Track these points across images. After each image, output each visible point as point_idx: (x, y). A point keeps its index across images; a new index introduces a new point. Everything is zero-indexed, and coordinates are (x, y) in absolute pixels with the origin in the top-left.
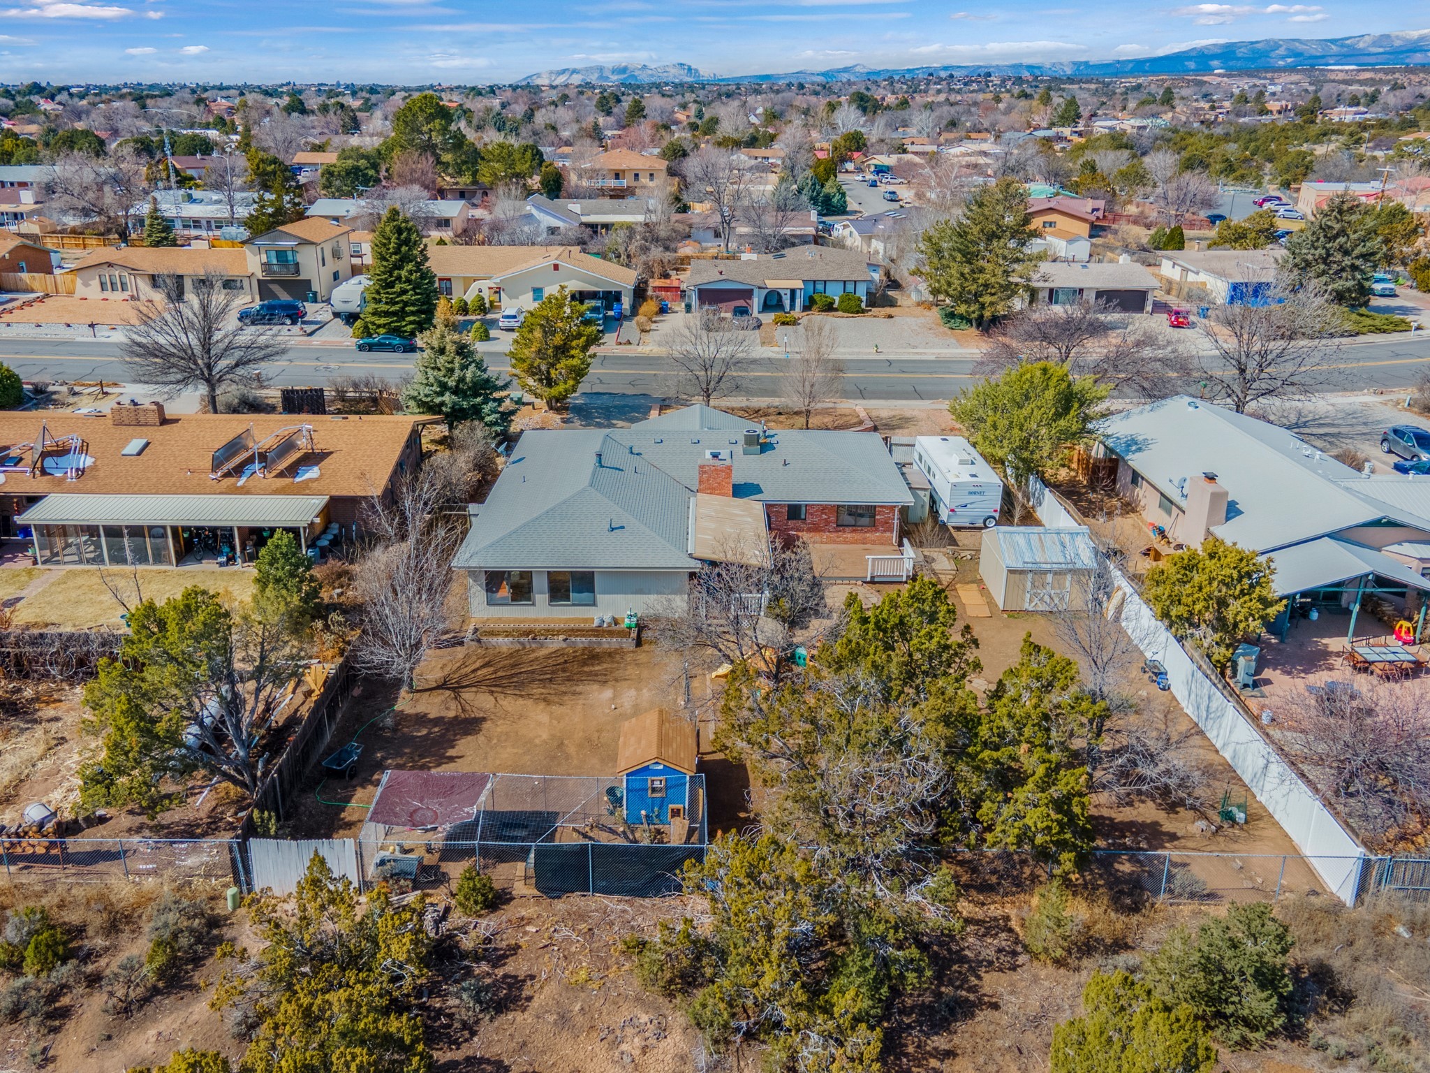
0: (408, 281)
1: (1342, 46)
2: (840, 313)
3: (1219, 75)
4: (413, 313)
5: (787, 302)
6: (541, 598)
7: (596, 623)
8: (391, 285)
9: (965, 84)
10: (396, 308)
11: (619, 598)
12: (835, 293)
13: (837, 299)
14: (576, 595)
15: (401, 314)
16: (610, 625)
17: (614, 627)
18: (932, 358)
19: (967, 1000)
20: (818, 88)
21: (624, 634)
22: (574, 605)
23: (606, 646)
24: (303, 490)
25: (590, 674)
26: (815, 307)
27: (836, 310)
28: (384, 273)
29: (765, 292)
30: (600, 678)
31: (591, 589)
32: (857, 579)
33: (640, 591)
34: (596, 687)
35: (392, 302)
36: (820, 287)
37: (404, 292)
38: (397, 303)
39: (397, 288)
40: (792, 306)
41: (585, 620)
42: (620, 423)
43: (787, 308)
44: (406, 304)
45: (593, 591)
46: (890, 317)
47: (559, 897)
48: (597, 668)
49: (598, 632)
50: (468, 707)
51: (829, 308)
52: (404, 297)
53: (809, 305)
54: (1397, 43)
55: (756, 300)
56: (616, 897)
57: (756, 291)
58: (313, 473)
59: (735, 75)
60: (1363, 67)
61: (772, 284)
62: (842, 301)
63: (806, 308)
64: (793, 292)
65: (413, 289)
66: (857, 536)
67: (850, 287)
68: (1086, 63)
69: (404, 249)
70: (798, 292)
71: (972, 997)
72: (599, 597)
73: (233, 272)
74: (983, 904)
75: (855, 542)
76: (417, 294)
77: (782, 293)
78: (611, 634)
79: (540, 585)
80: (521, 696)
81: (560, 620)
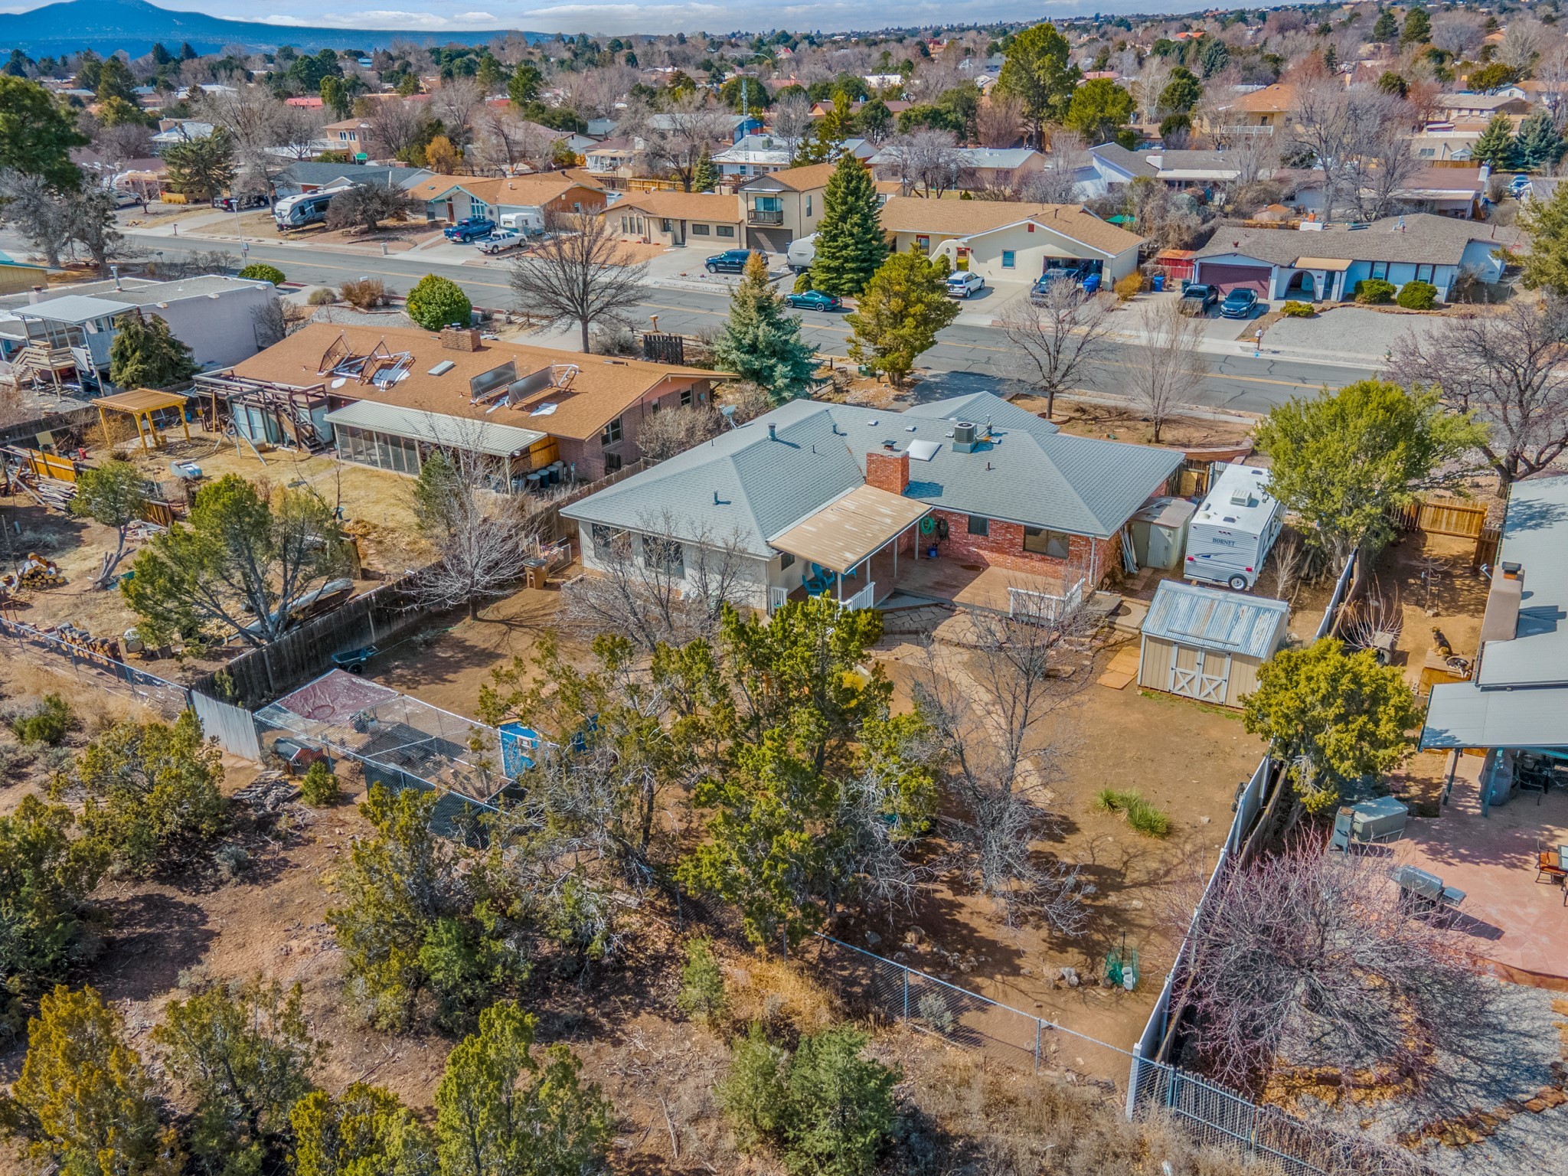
0: (851, 235)
2: (1397, 308)
4: (852, 270)
5: (1320, 289)
8: (834, 238)
10: (836, 263)
12: (1400, 281)
13: (1400, 288)
15: (839, 271)
19: (601, 1027)
24: (530, 424)
26: (1359, 297)
27: (1394, 302)
28: (831, 224)
29: (1291, 273)
35: (833, 257)
36: (1379, 270)
37: (846, 246)
38: (838, 258)
39: (840, 241)
40: (1327, 294)
43: (1320, 295)
44: (846, 260)
51: (1384, 298)
52: (844, 252)
53: (1352, 294)
55: (1273, 283)
57: (1275, 271)
61: (1301, 263)
62: (1406, 292)
63: (1348, 297)
64: (1331, 275)
65: (857, 243)
67: (1425, 273)
69: (850, 199)
70: (1337, 275)
71: (608, 1027)
73: (726, 219)
74: (721, 955)
76: (857, 249)
77: (1315, 274)
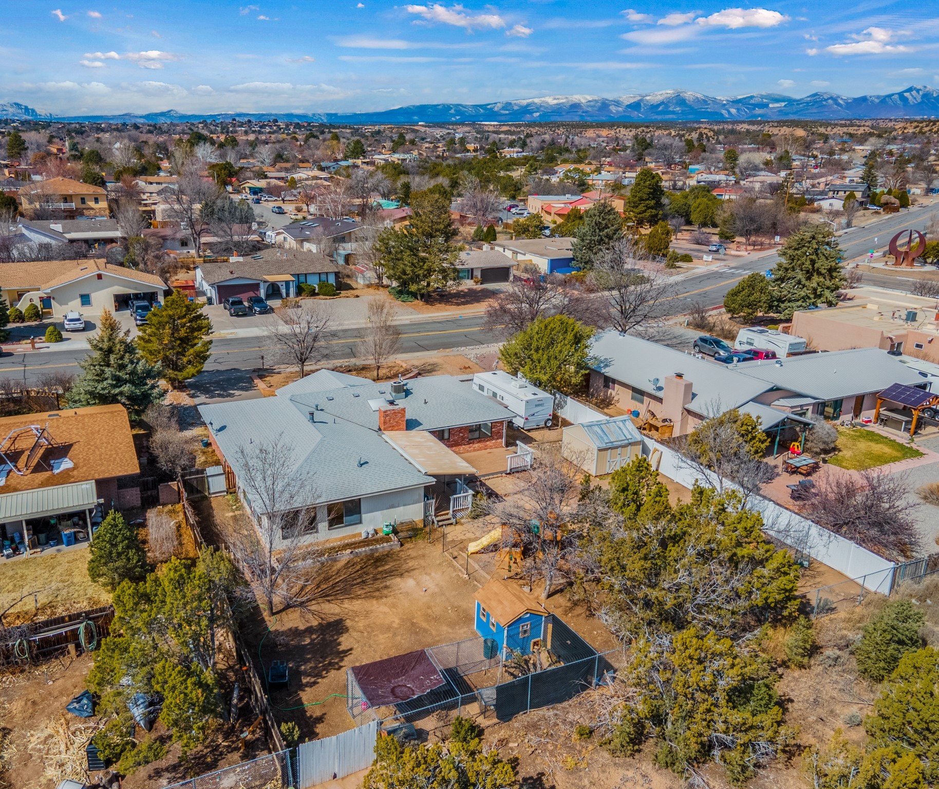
1: (486, 109)
2: (321, 296)
3: (422, 126)
5: (284, 291)
6: (323, 526)
7: (364, 536)
9: (261, 127)
11: (378, 514)
12: (314, 282)
13: (317, 286)
14: (348, 518)
16: (373, 535)
17: (376, 537)
18: (408, 322)
20: (151, 128)
21: (386, 539)
22: (346, 526)
23: (381, 550)
24: (65, 478)
25: (385, 572)
26: (304, 293)
27: (318, 294)
29: (267, 284)
30: (395, 573)
31: (359, 512)
32: (501, 473)
33: (392, 507)
34: (398, 580)
36: (302, 279)
41: (354, 536)
42: (237, 393)
45: (360, 513)
46: (357, 296)
47: (510, 720)
48: (387, 567)
49: (366, 542)
50: (323, 616)
53: (300, 291)
54: (516, 108)
55: (262, 291)
56: (545, 708)
57: (262, 285)
58: (66, 464)
59: (67, 115)
60: (503, 123)
61: (271, 278)
62: (320, 288)
63: (298, 294)
64: (287, 283)
66: (481, 445)
67: (323, 277)
68: (335, 115)
70: (290, 283)
72: (364, 516)
75: (480, 449)
78: (377, 541)
79: (322, 515)
80: (352, 598)
81: (336, 540)
